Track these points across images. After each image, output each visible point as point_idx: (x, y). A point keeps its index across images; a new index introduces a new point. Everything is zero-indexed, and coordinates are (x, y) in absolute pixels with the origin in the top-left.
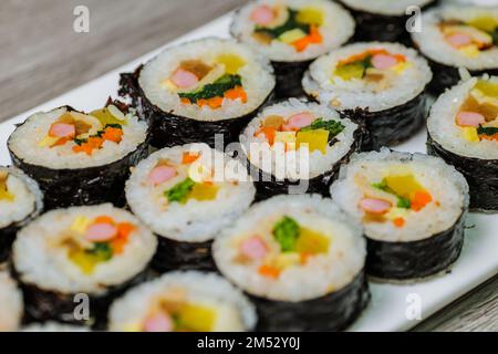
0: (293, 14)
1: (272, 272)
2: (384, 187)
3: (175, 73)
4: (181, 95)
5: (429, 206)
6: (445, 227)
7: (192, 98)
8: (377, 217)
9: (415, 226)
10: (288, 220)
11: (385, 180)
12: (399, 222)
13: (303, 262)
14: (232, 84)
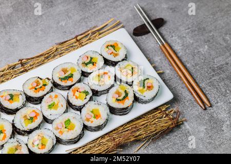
0: (91, 58)
1: (61, 133)
2: (92, 112)
3: (60, 72)
4: (60, 78)
5: (100, 118)
6: (101, 124)
7: (61, 79)
8: (88, 120)
9: (95, 123)
10: (69, 120)
11: (93, 110)
12: (92, 122)
13: (68, 131)
14: (71, 76)
